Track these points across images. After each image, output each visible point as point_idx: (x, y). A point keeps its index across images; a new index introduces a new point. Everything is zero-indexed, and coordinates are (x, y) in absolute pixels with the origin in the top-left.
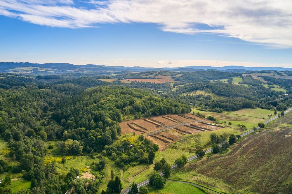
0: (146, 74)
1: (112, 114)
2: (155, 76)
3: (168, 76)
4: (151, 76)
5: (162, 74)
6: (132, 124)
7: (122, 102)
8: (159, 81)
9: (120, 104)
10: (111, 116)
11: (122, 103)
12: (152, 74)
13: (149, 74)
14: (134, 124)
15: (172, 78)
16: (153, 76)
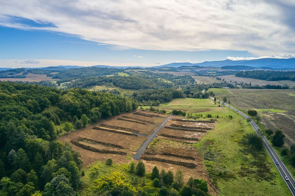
0: (10, 72)
1: (33, 126)
2: (24, 74)
3: (41, 74)
4: (18, 74)
5: (33, 72)
6: (82, 140)
7: (36, 99)
8: (32, 79)
9: (34, 104)
10: (33, 129)
11: (36, 102)
12: (18, 72)
13: (14, 72)
14: (85, 139)
15: (48, 76)
16: (21, 74)
